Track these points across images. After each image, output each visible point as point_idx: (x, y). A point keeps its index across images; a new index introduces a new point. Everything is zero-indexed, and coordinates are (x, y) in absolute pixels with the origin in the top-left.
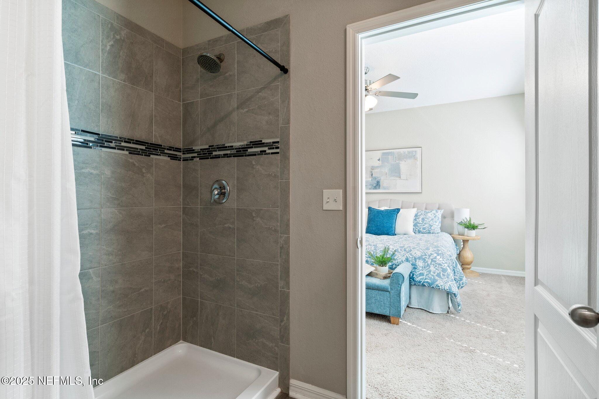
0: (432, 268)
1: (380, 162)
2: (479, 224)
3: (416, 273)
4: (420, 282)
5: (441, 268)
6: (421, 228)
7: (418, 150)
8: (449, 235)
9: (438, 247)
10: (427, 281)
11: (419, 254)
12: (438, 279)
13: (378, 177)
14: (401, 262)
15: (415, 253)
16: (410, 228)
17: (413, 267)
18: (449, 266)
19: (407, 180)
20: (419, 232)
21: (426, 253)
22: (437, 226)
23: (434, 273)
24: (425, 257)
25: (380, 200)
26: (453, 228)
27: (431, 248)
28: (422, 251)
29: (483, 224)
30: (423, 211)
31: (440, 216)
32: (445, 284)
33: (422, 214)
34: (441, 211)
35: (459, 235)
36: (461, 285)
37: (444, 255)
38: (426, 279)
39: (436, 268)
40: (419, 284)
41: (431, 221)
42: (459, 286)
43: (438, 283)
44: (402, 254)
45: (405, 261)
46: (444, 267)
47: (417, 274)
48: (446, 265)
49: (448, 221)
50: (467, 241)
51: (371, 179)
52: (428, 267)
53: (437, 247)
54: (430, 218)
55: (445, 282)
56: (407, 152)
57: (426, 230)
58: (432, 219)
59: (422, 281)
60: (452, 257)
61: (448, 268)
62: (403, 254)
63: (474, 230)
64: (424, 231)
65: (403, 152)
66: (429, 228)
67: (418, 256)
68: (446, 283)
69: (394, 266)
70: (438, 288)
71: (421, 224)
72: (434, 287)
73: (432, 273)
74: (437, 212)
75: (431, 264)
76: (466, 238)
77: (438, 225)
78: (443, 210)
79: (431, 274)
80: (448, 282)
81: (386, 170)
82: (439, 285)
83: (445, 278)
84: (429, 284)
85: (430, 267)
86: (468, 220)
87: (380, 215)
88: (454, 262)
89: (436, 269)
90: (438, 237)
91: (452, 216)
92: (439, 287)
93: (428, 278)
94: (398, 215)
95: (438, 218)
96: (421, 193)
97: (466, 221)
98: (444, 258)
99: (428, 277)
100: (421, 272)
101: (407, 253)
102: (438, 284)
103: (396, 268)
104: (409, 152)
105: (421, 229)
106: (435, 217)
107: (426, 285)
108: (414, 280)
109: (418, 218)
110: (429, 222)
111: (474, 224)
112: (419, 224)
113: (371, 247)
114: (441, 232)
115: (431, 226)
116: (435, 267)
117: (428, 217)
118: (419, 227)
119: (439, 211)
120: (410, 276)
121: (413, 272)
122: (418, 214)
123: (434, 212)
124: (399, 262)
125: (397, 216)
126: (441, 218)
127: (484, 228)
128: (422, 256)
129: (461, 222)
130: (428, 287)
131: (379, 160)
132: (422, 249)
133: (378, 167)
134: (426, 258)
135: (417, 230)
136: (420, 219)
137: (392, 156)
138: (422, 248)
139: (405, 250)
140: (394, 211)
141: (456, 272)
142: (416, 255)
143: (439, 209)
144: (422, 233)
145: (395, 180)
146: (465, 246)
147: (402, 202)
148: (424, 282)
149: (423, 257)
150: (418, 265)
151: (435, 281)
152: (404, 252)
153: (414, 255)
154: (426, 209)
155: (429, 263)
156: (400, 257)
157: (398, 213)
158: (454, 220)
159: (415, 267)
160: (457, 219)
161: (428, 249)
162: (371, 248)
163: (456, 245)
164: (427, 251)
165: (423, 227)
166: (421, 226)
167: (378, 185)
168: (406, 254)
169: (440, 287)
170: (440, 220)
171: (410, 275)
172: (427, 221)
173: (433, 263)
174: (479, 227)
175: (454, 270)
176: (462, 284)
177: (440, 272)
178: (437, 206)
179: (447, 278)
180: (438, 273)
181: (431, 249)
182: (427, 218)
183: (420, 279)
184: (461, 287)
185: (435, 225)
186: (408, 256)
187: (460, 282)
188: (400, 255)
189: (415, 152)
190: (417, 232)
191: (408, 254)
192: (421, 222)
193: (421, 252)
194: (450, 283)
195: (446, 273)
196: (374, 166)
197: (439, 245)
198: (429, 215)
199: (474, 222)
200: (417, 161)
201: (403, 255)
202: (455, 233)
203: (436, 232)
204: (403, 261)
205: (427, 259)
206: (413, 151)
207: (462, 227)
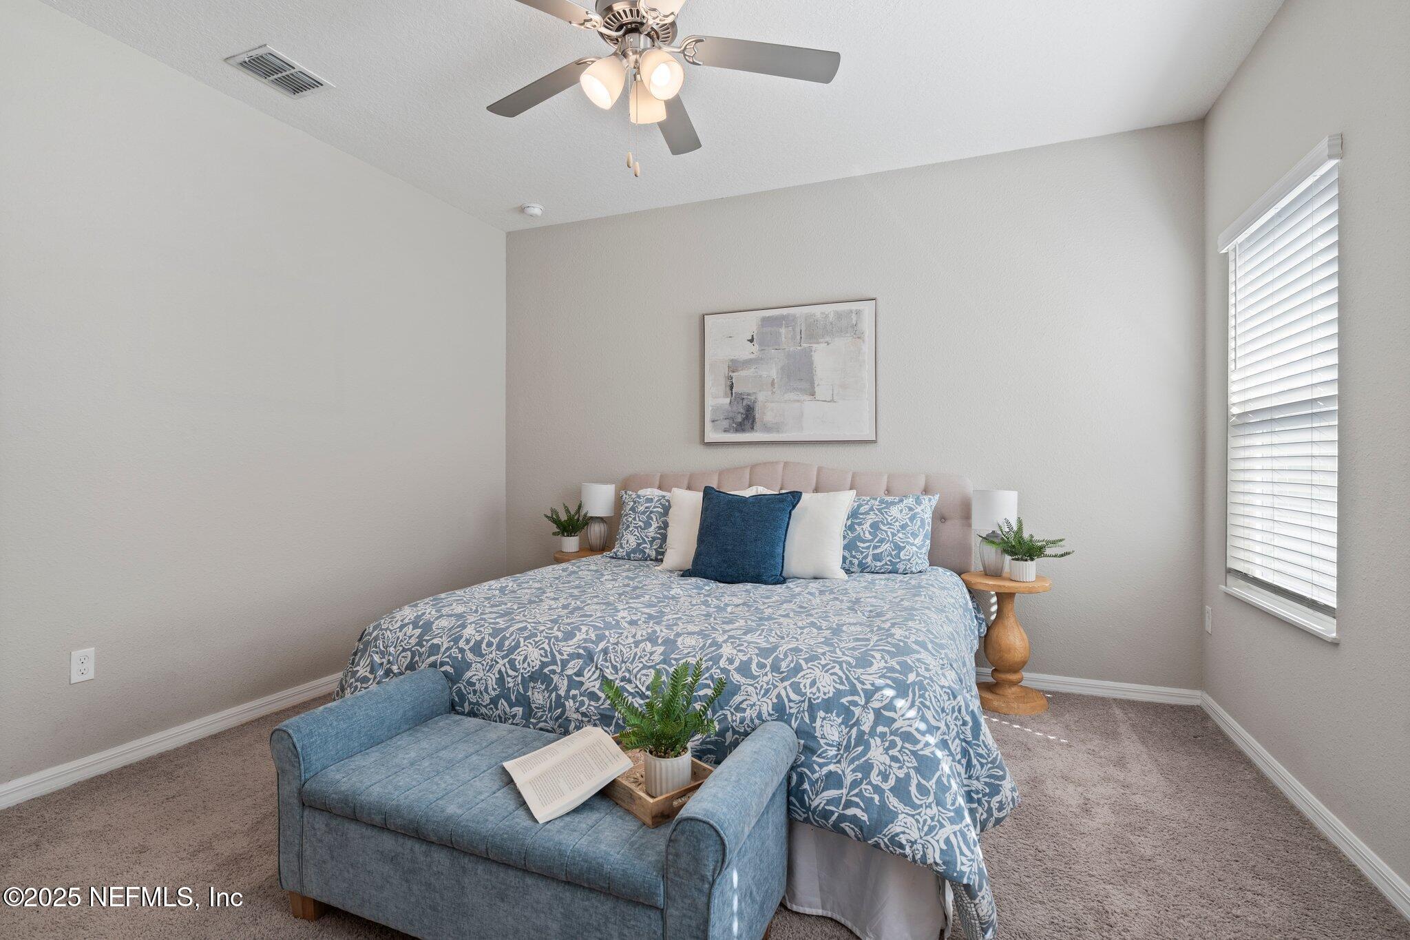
0: (877, 754)
1: (755, 348)
2: (1048, 542)
3: (813, 772)
4: (826, 814)
5: (914, 753)
6: (868, 554)
7: (867, 308)
8: (956, 578)
9: (906, 650)
10: (855, 816)
11: (827, 685)
12: (901, 807)
13: (749, 394)
14: (756, 721)
15: (813, 683)
16: (833, 559)
17: (802, 742)
18: (944, 744)
19: (832, 401)
20: (863, 568)
21: (855, 682)
22: (917, 548)
23: (885, 777)
24: (850, 698)
25: (756, 465)
26: (966, 550)
27: (878, 655)
28: (840, 673)
29: (1061, 540)
30: (876, 499)
31: (928, 517)
32: (928, 838)
33: (872, 509)
34: (930, 500)
35: (986, 575)
36: (996, 814)
37: (926, 690)
38: (849, 804)
39: (893, 752)
40: (822, 821)
41: (898, 531)
42: (986, 820)
43: (898, 829)
44: (762, 686)
45: (770, 715)
46: (927, 752)
47: (816, 776)
48: (931, 740)
49: (952, 530)
50: (1011, 595)
51: (728, 400)
52: (860, 749)
53: (902, 650)
54: (897, 524)
55: (926, 828)
56: (832, 313)
57: (884, 562)
58: (903, 527)
59: (832, 813)
60: (959, 698)
61: (939, 754)
62: (768, 684)
63: (1032, 559)
64: (879, 564)
65: (822, 313)
66: (892, 556)
67: (825, 694)
68: (931, 829)
69: (729, 736)
70: (899, 851)
71: (868, 541)
72: (882, 845)
73: (875, 778)
74: (918, 502)
75: (873, 733)
76: (1007, 585)
77: (923, 545)
78: (937, 497)
79: (870, 783)
80: (942, 826)
81: (772, 371)
82: (903, 839)
83: (929, 806)
84: (861, 830)
85: (868, 747)
86: (1015, 528)
87: (737, 514)
88: (968, 718)
89: (894, 759)
90: (916, 591)
91: (966, 516)
92: (902, 846)
93: (857, 800)
94: (793, 512)
95: (922, 521)
96: (874, 442)
97: (1007, 530)
98: (928, 703)
99: (856, 795)
100: (832, 767)
101: (782, 680)
102: (897, 835)
103: (735, 744)
104: (839, 316)
105: (869, 559)
106: (912, 519)
107: (852, 834)
108: (802, 802)
109: (860, 524)
110: (894, 535)
111: (1031, 541)
112: (864, 541)
113: (654, 649)
114: (929, 569)
115: (899, 549)
116: (887, 750)
117: (889, 519)
118: (862, 553)
119: (927, 498)
120: (789, 782)
121: (802, 765)
122: (862, 510)
123: (910, 501)
124: (747, 721)
125: (789, 518)
126: (930, 520)
127: (1062, 556)
128: (839, 694)
129: (994, 532)
130: (859, 839)
131: (751, 341)
132: (840, 664)
133: (747, 363)
134: (855, 704)
135: (856, 562)
136: (867, 526)
137: (790, 328)
138: (845, 658)
139: (775, 668)
140: (781, 501)
141: (975, 762)
142: (814, 690)
143: (926, 491)
144: (873, 573)
145: (798, 401)
146: (1005, 610)
147: (820, 470)
148: (842, 818)
149: (844, 700)
150: (823, 737)
151: (884, 816)
152: (770, 675)
153: (808, 691)
154: (888, 492)
155: (866, 728)
156: (754, 699)
157: (794, 507)
158: (970, 525)
159: (811, 744)
160: (982, 526)
161: (864, 662)
162: (651, 654)
163: (977, 609)
164: (861, 670)
165: (876, 551)
166: (868, 548)
167: (746, 418)
168: (776, 687)
169: (908, 851)
170: (927, 527)
171: (789, 778)
172: (886, 532)
173: (880, 729)
174: (1048, 551)
175: (965, 752)
176: (1000, 809)
177: (908, 775)
178: (921, 483)
179: (937, 805)
180: (898, 779)
181: (878, 665)
182: (888, 524)
183: (829, 802)
184: (993, 820)
185: (913, 544)
186: (783, 694)
187: (989, 803)
188: (756, 688)
189: (858, 313)
190: (855, 569)
191: (787, 683)
192: (867, 535)
193: (835, 678)
194: (949, 830)
195: (934, 780)
196: (736, 360)
197: (913, 638)
198: (894, 511)
199: (1034, 532)
200: (863, 341)
201: (767, 691)
202: (973, 569)
203: (914, 569)
204: (765, 715)
205: (857, 711)
206: (851, 312)
207: (996, 552)
